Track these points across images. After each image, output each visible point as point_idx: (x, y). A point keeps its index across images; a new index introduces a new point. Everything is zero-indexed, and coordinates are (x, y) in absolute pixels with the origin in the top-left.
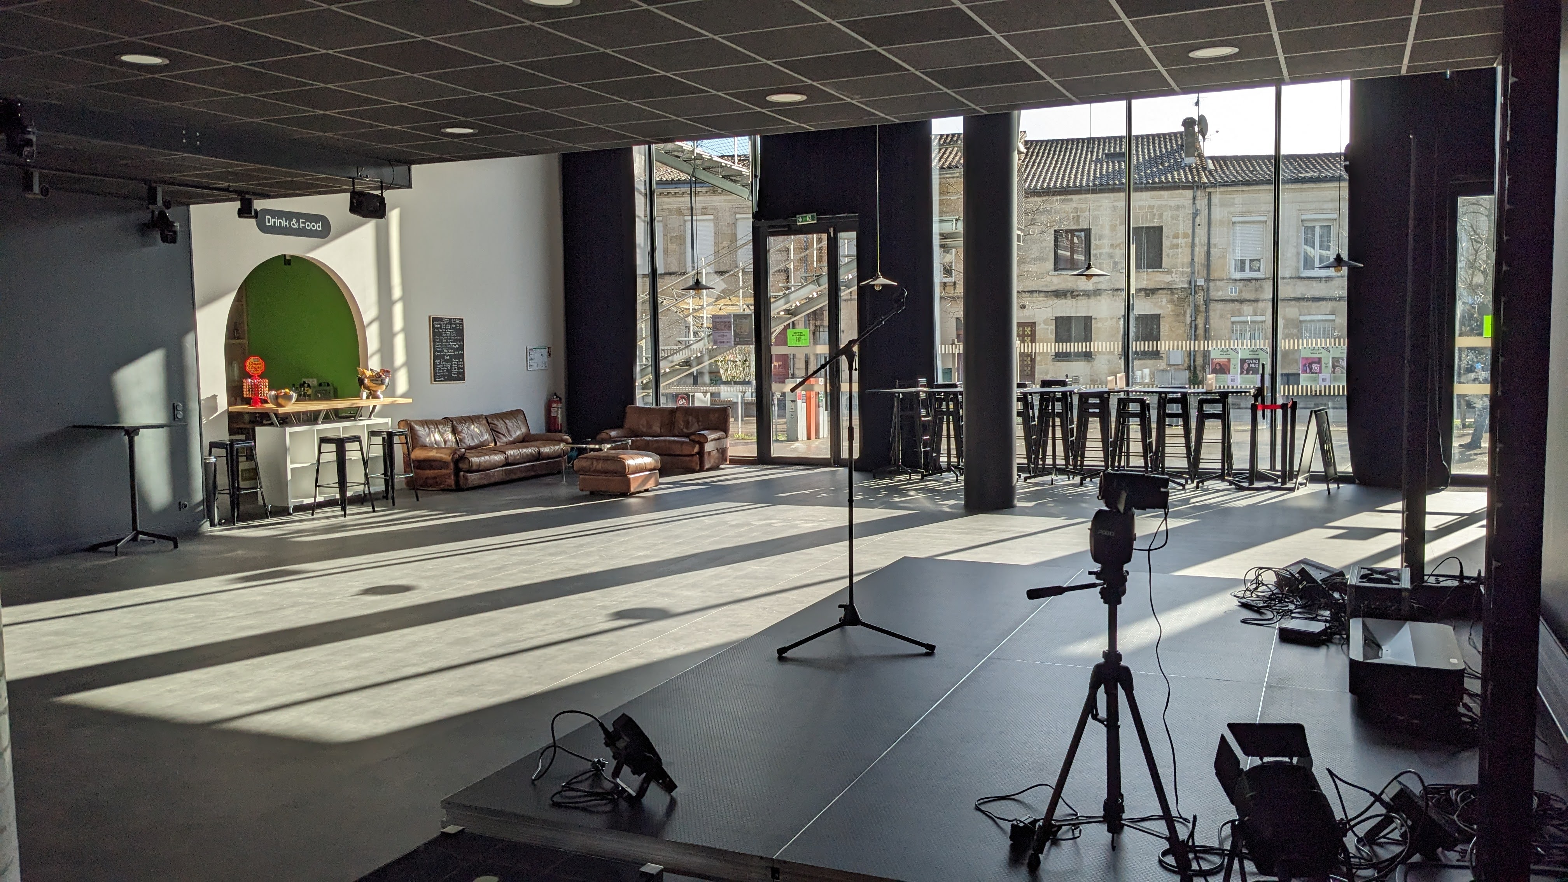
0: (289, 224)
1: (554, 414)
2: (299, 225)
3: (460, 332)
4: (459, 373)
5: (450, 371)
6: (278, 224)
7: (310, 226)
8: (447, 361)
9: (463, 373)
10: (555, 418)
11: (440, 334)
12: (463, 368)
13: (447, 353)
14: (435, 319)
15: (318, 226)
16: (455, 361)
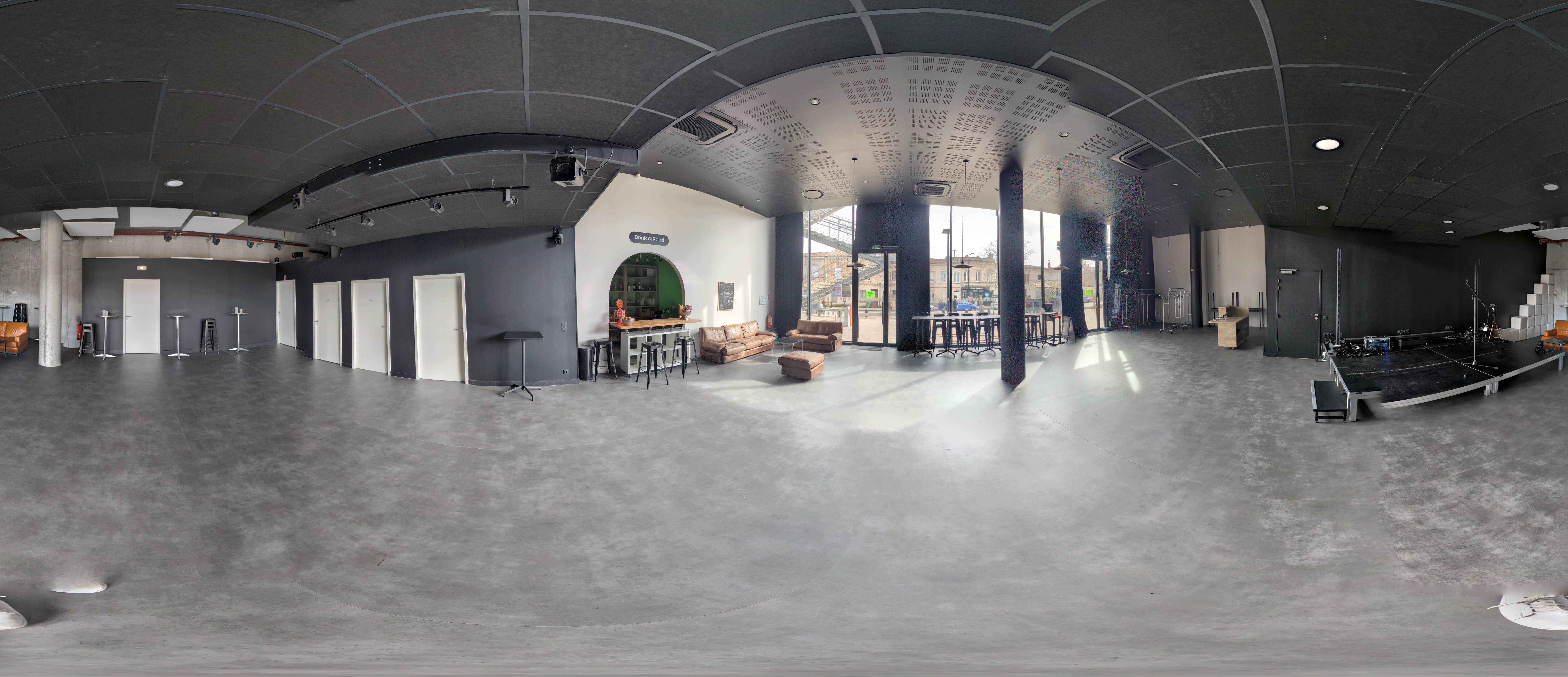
0: (647, 239)
1: (769, 321)
2: (652, 240)
3: (732, 289)
4: (731, 306)
5: (727, 305)
6: (641, 238)
7: (658, 240)
8: (725, 301)
9: (733, 306)
10: (770, 323)
11: (723, 290)
12: (733, 304)
13: (726, 298)
14: (721, 283)
15: (663, 240)
16: (729, 301)
